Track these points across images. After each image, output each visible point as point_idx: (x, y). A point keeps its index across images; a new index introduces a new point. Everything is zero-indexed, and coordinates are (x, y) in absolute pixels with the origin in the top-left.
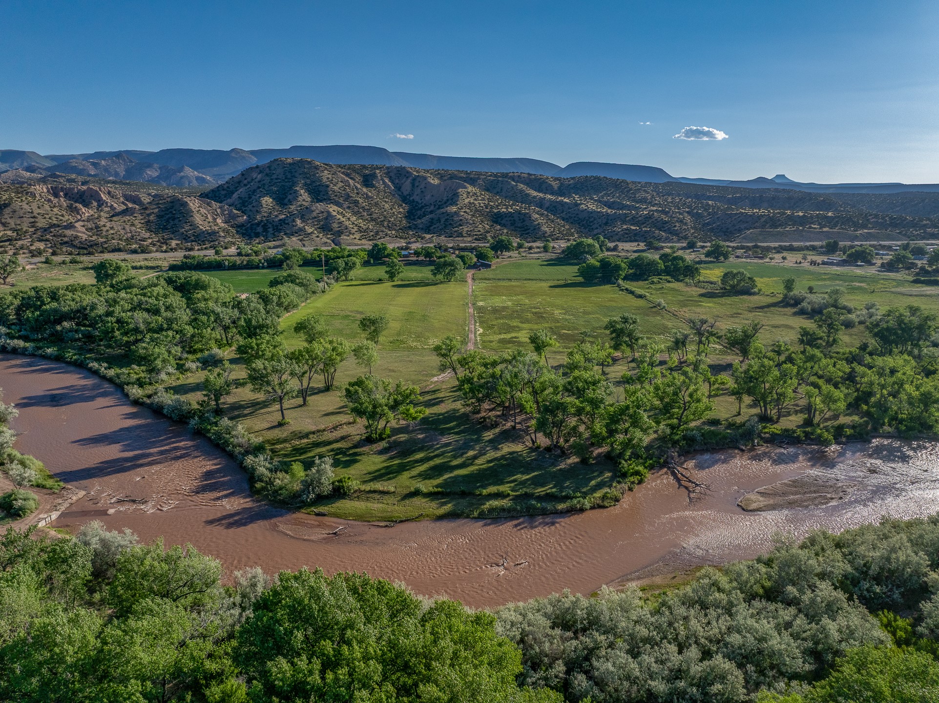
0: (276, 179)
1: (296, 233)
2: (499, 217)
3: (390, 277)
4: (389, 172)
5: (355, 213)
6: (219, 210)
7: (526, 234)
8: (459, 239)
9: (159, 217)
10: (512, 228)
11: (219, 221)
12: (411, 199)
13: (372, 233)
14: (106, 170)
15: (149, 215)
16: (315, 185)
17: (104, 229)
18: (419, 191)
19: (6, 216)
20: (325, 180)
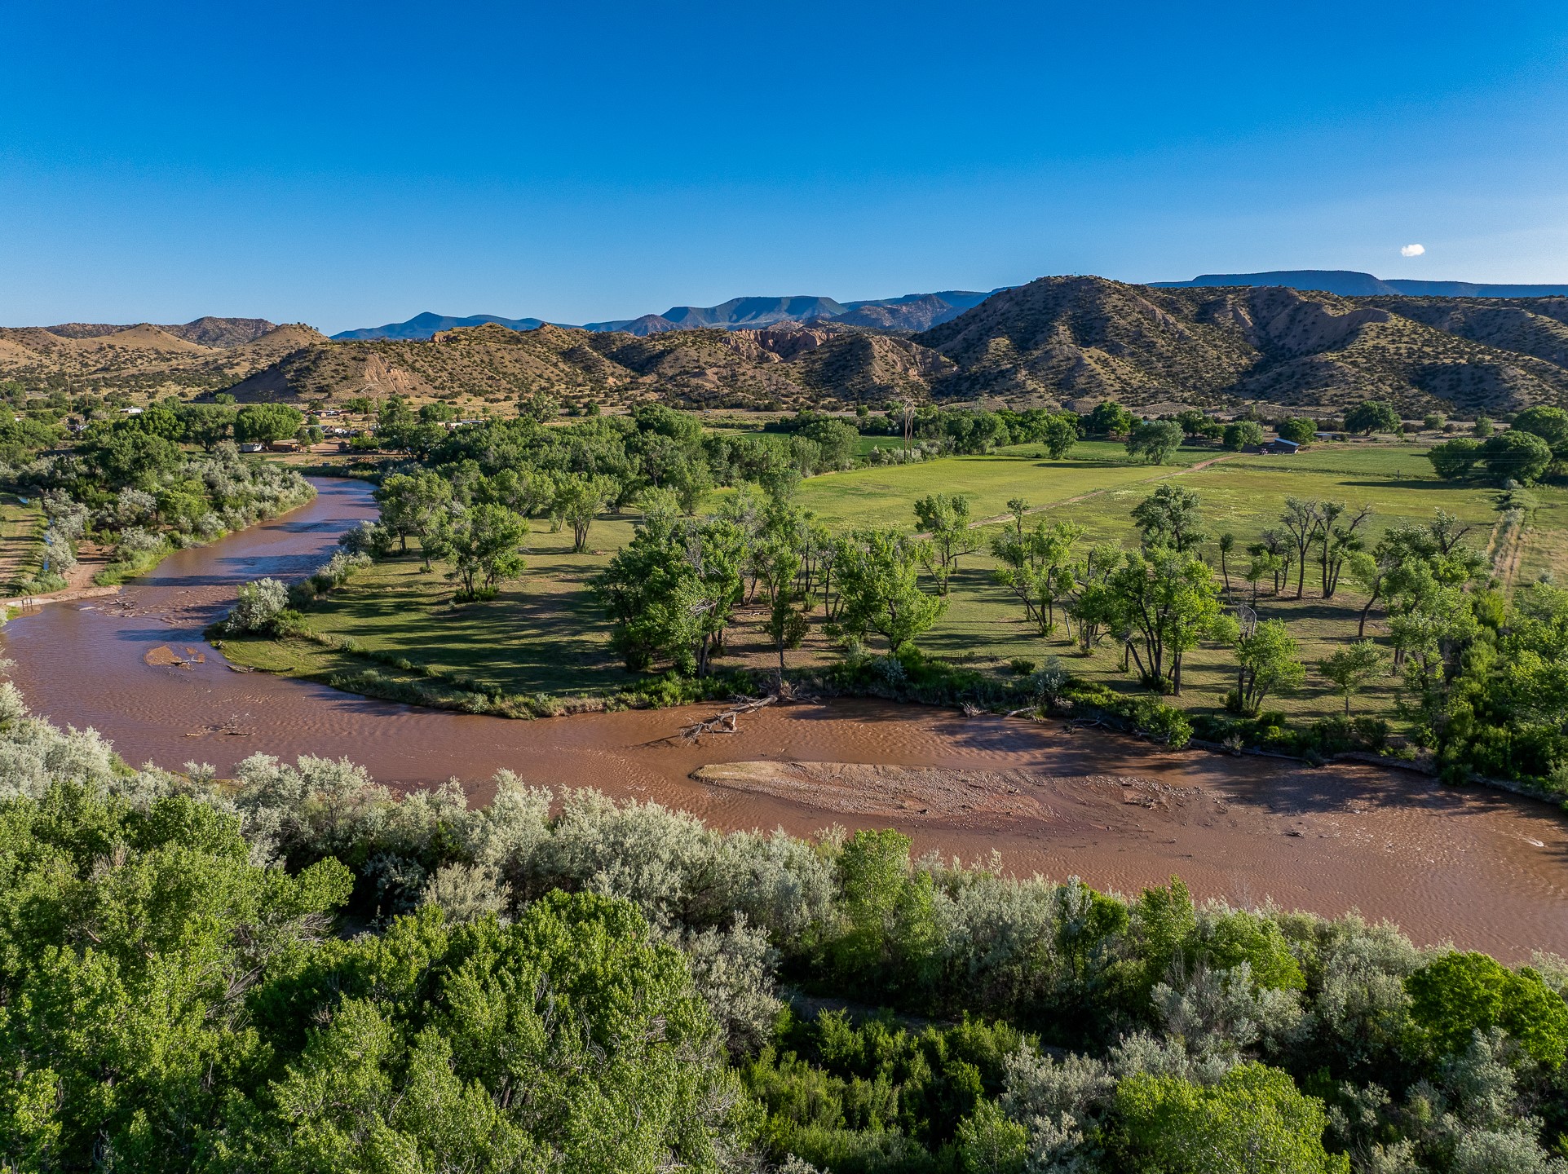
0: (1029, 309)
1: (1008, 390)
2: (1429, 374)
3: (1052, 451)
4: (1252, 298)
5: (1140, 364)
6: (918, 357)
7: (1474, 406)
8: (1310, 408)
9: (827, 364)
10: (1451, 394)
11: (913, 372)
12: (1281, 343)
13: (1143, 395)
14: (907, 320)
15: (814, 362)
16: (1089, 317)
17: (742, 378)
18: (1301, 328)
19: (666, 365)
20: (1108, 308)
